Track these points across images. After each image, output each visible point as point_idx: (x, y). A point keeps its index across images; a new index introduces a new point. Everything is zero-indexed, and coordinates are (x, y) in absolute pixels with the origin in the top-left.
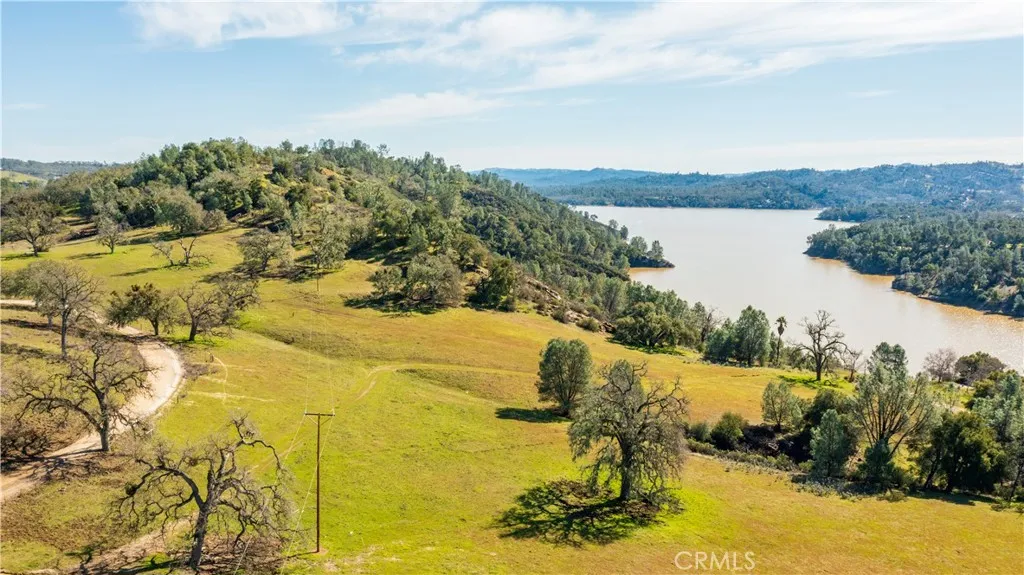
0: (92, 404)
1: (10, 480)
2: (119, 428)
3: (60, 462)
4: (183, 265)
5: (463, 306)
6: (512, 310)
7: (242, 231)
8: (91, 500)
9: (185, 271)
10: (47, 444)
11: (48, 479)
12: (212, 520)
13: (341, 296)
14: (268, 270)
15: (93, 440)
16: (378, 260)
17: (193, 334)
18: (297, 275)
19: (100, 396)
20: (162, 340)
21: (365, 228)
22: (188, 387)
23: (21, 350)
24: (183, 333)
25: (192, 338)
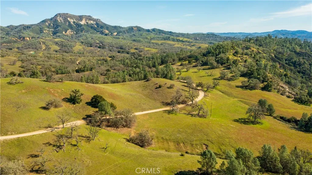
0: (191, 99)
1: (183, 105)
2: (194, 102)
3: (188, 104)
4: (210, 76)
5: (259, 89)
6: (271, 91)
7: (223, 68)
8: (190, 108)
9: (210, 77)
10: (187, 102)
11: (186, 106)
12: (200, 112)
13: (235, 85)
14: (225, 78)
15: (191, 102)
16: (247, 78)
17: (207, 90)
18: (229, 80)
19: (192, 98)
20: (203, 90)
21: (246, 71)
22: (204, 98)
23: (185, 90)
24: (206, 89)
25: (207, 91)
